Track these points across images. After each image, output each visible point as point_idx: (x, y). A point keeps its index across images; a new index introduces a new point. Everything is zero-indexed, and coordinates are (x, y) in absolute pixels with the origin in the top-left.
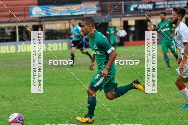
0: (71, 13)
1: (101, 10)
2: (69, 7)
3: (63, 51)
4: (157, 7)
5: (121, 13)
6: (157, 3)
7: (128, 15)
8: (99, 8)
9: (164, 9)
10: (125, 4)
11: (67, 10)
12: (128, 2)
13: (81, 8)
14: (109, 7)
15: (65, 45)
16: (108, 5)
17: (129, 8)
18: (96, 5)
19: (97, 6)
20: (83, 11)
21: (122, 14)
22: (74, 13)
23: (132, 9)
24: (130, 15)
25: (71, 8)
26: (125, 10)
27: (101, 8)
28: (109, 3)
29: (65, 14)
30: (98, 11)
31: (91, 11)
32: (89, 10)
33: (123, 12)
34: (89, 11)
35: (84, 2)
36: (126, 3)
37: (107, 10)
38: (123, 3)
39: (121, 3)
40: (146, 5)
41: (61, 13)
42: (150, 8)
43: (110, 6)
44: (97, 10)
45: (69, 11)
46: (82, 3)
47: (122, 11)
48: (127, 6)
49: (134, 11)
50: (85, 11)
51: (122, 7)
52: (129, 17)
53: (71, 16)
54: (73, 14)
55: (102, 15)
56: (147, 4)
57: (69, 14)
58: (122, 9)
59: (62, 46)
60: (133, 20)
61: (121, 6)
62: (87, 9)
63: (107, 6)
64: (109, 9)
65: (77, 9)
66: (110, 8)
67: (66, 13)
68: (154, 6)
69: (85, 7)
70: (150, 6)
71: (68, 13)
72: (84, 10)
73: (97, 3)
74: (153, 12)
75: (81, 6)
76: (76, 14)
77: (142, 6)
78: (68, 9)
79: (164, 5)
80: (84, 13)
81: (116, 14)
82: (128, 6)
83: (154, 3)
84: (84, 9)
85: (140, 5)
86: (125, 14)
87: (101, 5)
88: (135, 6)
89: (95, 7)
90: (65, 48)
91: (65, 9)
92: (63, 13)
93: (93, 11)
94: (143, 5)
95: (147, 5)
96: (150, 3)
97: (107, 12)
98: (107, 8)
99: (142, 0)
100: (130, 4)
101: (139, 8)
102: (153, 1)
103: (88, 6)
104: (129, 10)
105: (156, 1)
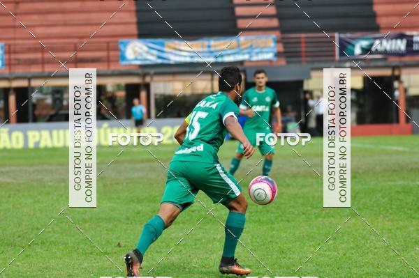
0: (216, 57)
1: (285, 52)
2: (213, 42)
4: (416, 47)
5: (331, 58)
6: (415, 39)
7: (347, 65)
8: (281, 48)
10: (341, 40)
11: (206, 49)
12: (349, 35)
13: (239, 46)
14: (303, 45)
16: (303, 40)
17: (350, 47)
18: (274, 39)
19: (277, 42)
20: (244, 54)
21: (333, 61)
22: (223, 56)
23: (358, 51)
24: (353, 64)
25: (215, 46)
26: (342, 54)
27: (285, 47)
28: (303, 35)
29: (201, 60)
30: (278, 55)
31: (261, 52)
32: (257, 50)
33: (337, 57)
34: (257, 54)
35: (246, 33)
36: (342, 36)
37: (300, 52)
38: (337, 35)
39: (334, 37)
40: (390, 42)
41: (192, 57)
42: (400, 49)
43: (306, 43)
44: (275, 50)
45: (212, 52)
46: (241, 33)
47: (334, 55)
48: (345, 44)
49: (362, 54)
50: (249, 53)
51: (333, 47)
53: (216, 64)
54: (220, 60)
55: (288, 62)
56: (392, 39)
57: (212, 60)
58: (334, 51)
60: (358, 75)
61: (333, 42)
62: (253, 49)
63: (300, 43)
64: (303, 49)
65: (231, 49)
66: (306, 47)
68: (410, 44)
69: (249, 45)
70: (401, 45)
71: (208, 57)
72: (246, 51)
73: (277, 36)
74: (407, 59)
75: (238, 41)
76: (226, 59)
78: (209, 47)
80: (246, 57)
81: (319, 61)
82: (349, 43)
83: (410, 39)
84: (246, 48)
85: (377, 42)
86: (340, 61)
87: (285, 41)
88: (365, 43)
89: (272, 44)
91: (203, 47)
92: (198, 57)
93: (267, 52)
94: (384, 42)
95: (394, 41)
96: (401, 36)
97: (300, 56)
98: (300, 47)
99: (382, 31)
100: (354, 39)
101: (373, 49)
102: (408, 33)
103: (254, 41)
104: (352, 53)
105: (414, 33)
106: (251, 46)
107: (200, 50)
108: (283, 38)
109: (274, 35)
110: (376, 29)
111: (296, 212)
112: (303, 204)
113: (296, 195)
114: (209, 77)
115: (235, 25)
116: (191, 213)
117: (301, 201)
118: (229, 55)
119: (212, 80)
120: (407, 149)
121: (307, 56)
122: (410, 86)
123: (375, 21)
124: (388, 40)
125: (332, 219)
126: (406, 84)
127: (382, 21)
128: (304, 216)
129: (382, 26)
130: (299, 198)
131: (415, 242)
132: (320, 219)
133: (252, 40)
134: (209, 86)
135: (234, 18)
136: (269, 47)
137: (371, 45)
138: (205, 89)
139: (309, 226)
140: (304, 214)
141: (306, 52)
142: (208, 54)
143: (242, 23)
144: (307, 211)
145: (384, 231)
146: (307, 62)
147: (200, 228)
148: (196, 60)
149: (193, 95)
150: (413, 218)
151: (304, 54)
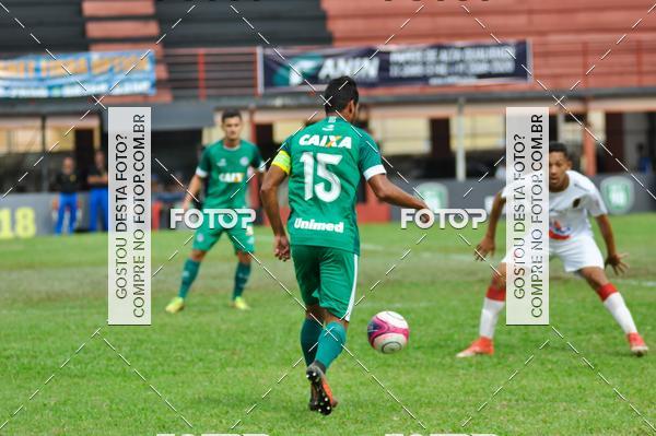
0: (50, 88)
1: (170, 80)
2: (43, 63)
3: (17, 240)
4: (394, 72)
5: (250, 91)
6: (395, 58)
7: (278, 102)
8: (163, 73)
9: (424, 79)
10: (266, 59)
11: (32, 75)
12: (279, 51)
13: (90, 68)
14: (202, 68)
15: (25, 217)
16: (201, 60)
17: (282, 71)
18: (151, 57)
19: (157, 62)
20: (98, 83)
21: (254, 95)
22: (61, 86)
23: (295, 79)
24: (288, 101)
25: (48, 69)
26: (269, 82)
27: (170, 72)
28: (202, 51)
29: (23, 93)
30: (158, 84)
31: (129, 80)
32: (122, 77)
33: (260, 89)
34: (122, 83)
35: (101, 46)
36: (269, 52)
37: (197, 79)
38: (259, 51)
39: (254, 54)
40: (351, 63)
41: (7, 88)
42: (367, 76)
43: (207, 63)
44: (153, 76)
45: (42, 80)
46: (93, 47)
47: (254, 86)
48: (274, 66)
49: (304, 83)
50: (108, 81)
51: (255, 70)
52: (284, 108)
53: (50, 100)
54: (56, 93)
55: (176, 98)
56: (355, 57)
57: (43, 93)
58: (254, 78)
59: (13, 222)
60: (296, 120)
61: (254, 63)
62: (114, 75)
63: (195, 63)
64: (202, 75)
65: (76, 73)
66: (207, 71)
67: (27, 88)
68: (385, 66)
69: (107, 67)
70: (370, 68)
71: (37, 88)
72: (102, 78)
73: (157, 52)
74: (381, 93)
75: (89, 60)
76: (69, 92)
77: (336, 66)
78: (37, 70)
79: (424, 64)
80: (102, 88)
81: (230, 96)
82: (281, 65)
83: (385, 57)
84: (102, 73)
85: (329, 63)
86: (265, 96)
87: (171, 60)
88: (308, 65)
89: (148, 67)
90: (25, 228)
91: (26, 70)
92: (19, 88)
93: (140, 80)
94: (341, 63)
95: (357, 62)
96: (368, 53)
97: (197, 88)
98: (197, 71)
99: (337, 44)
100: (289, 57)
101: (322, 74)
102: (382, 47)
103: (117, 61)
104: (286, 82)
105: (391, 47)
106: (111, 70)
107: (22, 75)
108: (166, 56)
109: (150, 51)
110: (328, 40)
111: (188, 358)
112: (199, 345)
113: (188, 327)
114: (38, 123)
115: (83, 32)
116: (4, 360)
117: (197, 337)
118: (72, 84)
119: (43, 128)
120: (380, 248)
121: (208, 87)
122: (385, 140)
123: (324, 27)
124: (347, 60)
125: (250, 368)
126: (378, 135)
127: (337, 27)
128: (201, 364)
129: (337, 35)
130: (193, 333)
131: (391, 406)
132: (228, 369)
133: (113, 59)
134: (39, 139)
135: (81, 21)
136: (143, 71)
137: (319, 68)
138: (31, 143)
139: (211, 382)
140: (201, 360)
141: (207, 80)
142: (35, 83)
143: (94, 30)
144: (208, 354)
145: (339, 389)
146: (209, 97)
147: (19, 387)
148: (14, 93)
149: (9, 154)
150: (389, 366)
151: (202, 83)
